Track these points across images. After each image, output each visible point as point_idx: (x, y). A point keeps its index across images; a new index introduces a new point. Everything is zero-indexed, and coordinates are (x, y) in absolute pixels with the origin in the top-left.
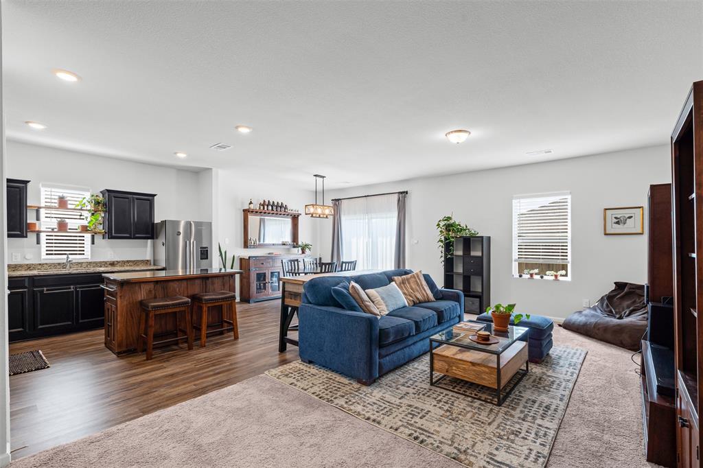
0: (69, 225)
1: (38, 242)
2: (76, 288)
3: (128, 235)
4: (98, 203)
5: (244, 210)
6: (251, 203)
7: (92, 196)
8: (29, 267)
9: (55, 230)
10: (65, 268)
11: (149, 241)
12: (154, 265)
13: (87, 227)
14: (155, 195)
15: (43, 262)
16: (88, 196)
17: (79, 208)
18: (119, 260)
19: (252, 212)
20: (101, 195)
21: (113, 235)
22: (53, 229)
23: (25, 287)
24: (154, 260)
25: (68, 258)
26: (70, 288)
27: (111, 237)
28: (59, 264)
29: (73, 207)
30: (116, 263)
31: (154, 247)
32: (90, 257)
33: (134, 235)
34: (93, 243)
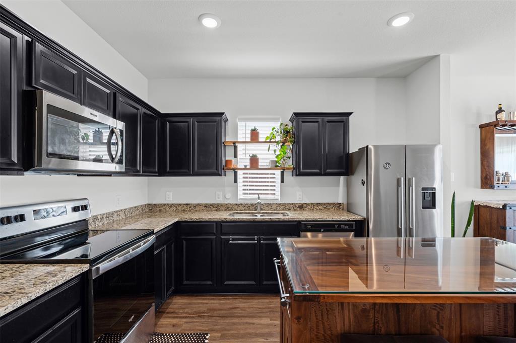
0: (260, 161)
1: (236, 181)
2: (259, 240)
3: (318, 171)
4: (287, 132)
5: (481, 127)
6: (500, 110)
7: (281, 124)
8: (228, 207)
9: (248, 167)
10: (256, 210)
11: (342, 178)
12: (349, 211)
13: (276, 162)
14: (351, 114)
15: (239, 202)
16: (277, 125)
17: (269, 140)
18: (307, 202)
19: (503, 126)
20: (290, 124)
21: (301, 170)
22: (245, 166)
23: (213, 234)
24: (348, 204)
25: (259, 198)
26: (253, 240)
27: (299, 174)
28: (252, 205)
29: (264, 140)
30: (305, 206)
31: (348, 186)
32: (279, 198)
33: (325, 171)
34: (282, 181)
